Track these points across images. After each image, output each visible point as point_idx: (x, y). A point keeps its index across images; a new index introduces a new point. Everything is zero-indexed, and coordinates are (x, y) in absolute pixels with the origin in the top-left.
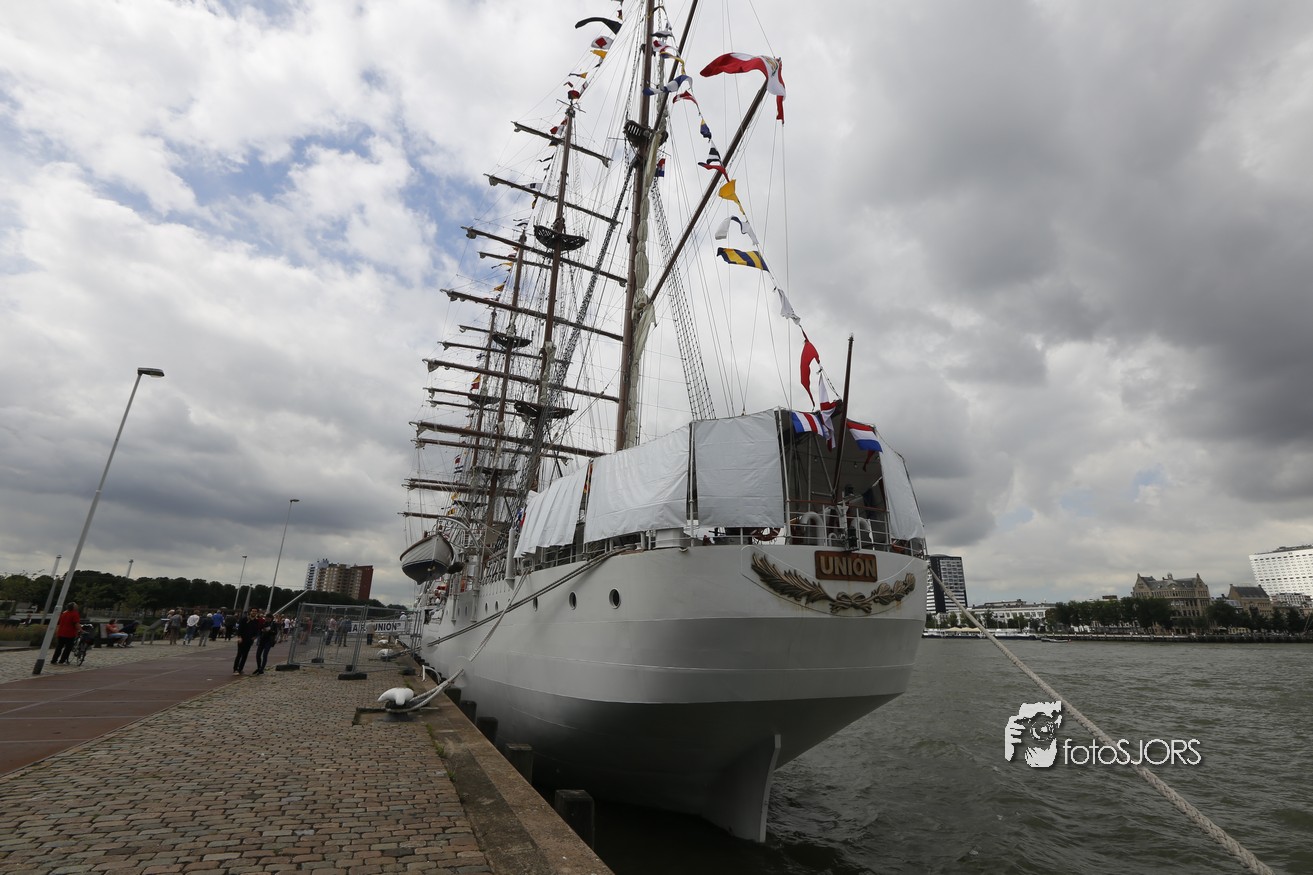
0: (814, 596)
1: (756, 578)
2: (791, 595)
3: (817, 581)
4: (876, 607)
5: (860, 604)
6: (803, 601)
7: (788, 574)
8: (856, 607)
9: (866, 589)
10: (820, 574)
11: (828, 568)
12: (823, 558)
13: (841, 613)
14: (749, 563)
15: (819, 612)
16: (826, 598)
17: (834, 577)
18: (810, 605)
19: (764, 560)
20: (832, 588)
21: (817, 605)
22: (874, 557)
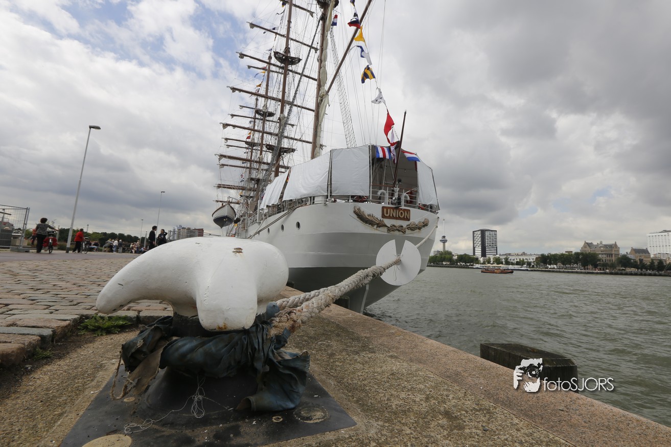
0: (380, 225)
1: (355, 216)
2: (370, 224)
3: (382, 219)
4: (408, 231)
5: (400, 229)
6: (375, 226)
7: (369, 215)
8: (399, 231)
9: (404, 224)
10: (383, 216)
11: (387, 213)
12: (385, 210)
13: (392, 232)
14: (353, 210)
15: (382, 231)
16: (386, 226)
17: (390, 217)
18: (378, 228)
19: (359, 209)
20: (389, 222)
21: (381, 229)
22: (409, 210)
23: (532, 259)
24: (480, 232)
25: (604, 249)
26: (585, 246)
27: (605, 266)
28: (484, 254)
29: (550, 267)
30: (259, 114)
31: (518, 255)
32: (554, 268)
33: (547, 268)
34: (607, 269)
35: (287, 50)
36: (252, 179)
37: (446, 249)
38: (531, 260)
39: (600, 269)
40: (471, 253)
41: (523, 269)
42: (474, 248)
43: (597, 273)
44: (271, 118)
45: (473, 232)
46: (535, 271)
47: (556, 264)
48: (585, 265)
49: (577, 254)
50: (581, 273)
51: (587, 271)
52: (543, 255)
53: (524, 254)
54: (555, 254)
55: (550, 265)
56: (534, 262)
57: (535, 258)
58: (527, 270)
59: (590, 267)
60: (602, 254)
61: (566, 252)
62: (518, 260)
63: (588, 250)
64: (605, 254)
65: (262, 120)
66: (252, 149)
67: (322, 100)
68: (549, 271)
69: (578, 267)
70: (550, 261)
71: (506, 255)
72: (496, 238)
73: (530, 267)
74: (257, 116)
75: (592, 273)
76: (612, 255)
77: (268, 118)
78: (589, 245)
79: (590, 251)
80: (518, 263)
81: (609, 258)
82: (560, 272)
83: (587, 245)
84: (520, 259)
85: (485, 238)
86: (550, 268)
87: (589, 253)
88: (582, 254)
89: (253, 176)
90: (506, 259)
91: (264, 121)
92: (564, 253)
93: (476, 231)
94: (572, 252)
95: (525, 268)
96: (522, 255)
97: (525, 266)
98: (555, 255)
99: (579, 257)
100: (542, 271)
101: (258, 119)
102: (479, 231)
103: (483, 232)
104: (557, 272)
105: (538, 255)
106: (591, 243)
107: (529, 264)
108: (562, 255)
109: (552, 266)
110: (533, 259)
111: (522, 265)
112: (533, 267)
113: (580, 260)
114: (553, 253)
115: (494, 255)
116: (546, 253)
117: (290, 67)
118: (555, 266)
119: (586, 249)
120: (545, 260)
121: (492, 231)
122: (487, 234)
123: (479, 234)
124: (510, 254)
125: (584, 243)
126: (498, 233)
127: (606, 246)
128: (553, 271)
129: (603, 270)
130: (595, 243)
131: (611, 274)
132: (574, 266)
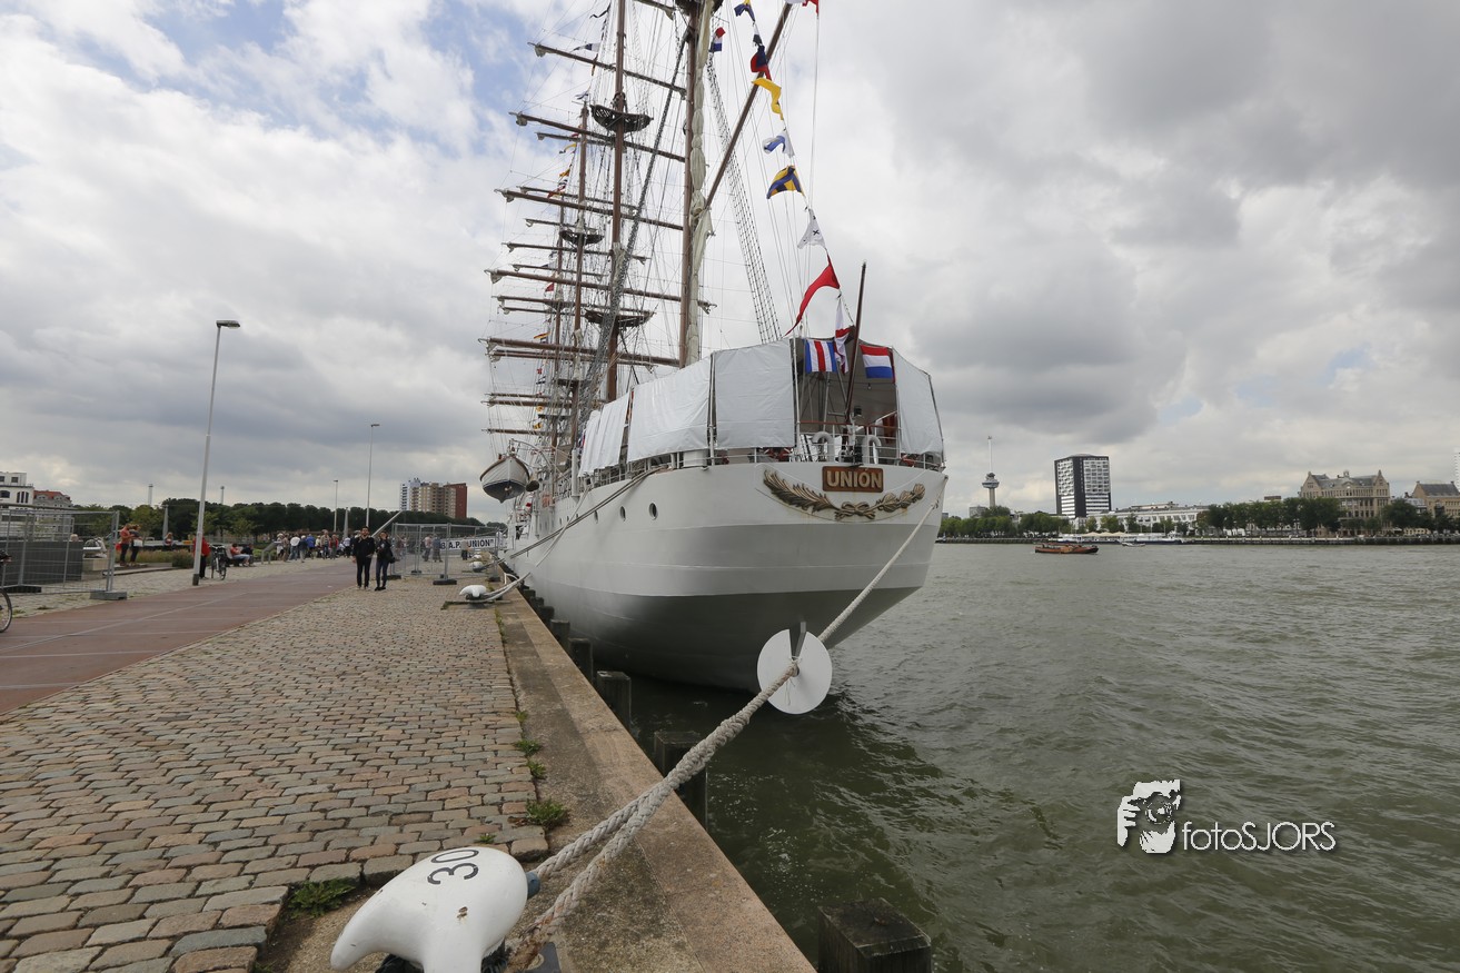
0: (820, 506)
1: (768, 491)
2: (799, 505)
3: (823, 493)
4: (879, 515)
5: (864, 511)
6: (810, 509)
7: (796, 487)
8: (860, 515)
9: (871, 499)
10: (826, 487)
11: (834, 481)
12: (829, 473)
13: (845, 519)
14: (762, 481)
15: (825, 518)
16: (832, 507)
17: (839, 489)
18: (816, 513)
19: (774, 476)
20: (837, 499)
21: (822, 513)
22: (881, 470)
23: (1189, 517)
24: (1070, 461)
25: (1354, 488)
26: (1308, 484)
27: (1355, 525)
28: (1081, 510)
29: (1229, 533)
30: (570, 239)
31: (1157, 509)
32: (1239, 536)
33: (1224, 536)
34: (1359, 533)
35: (620, 98)
36: (561, 383)
37: (997, 504)
38: (1188, 520)
39: (1345, 534)
40: (1051, 510)
41: (1169, 539)
42: (1059, 498)
43: (1338, 544)
44: (593, 247)
45: (1056, 462)
46: (1196, 543)
47: (1244, 527)
48: (1309, 526)
49: (1291, 502)
50: (1301, 543)
51: (1313, 539)
52: (1213, 508)
53: (1171, 506)
54: (1241, 505)
55: (1231, 529)
56: (1194, 523)
57: (1196, 515)
58: (1179, 543)
59: (1321, 529)
60: (1350, 500)
61: (1266, 498)
62: (1158, 521)
63: (1317, 492)
64: (1356, 499)
65: (575, 251)
66: (559, 314)
67: (697, 221)
68: (1228, 543)
69: (1294, 532)
70: (1230, 519)
71: (1130, 510)
72: (1108, 474)
73: (1184, 536)
74: (565, 244)
75: (1327, 543)
76: (1372, 500)
77: (586, 247)
78: (1319, 480)
79: (1320, 495)
80: (1157, 528)
81: (1364, 508)
82: (1252, 543)
83: (1313, 481)
84: (1162, 518)
85: (1082, 475)
86: (1233, 536)
87: (1319, 499)
88: (1302, 501)
89: (564, 376)
90: (1131, 520)
91: (580, 253)
92: (1262, 500)
93: (1062, 460)
94: (1280, 497)
95: (1174, 539)
96: (1166, 509)
97: (1174, 533)
98: (1241, 508)
99: (1295, 510)
100: (1212, 543)
101: (566, 249)
102: (1068, 459)
103: (1078, 462)
104: (1246, 543)
105: (1203, 507)
106: (1324, 477)
107: (1182, 528)
108: (1258, 505)
109: (1234, 530)
110: (1191, 517)
111: (1168, 532)
112: (1192, 533)
113: (1297, 515)
114: (1236, 501)
115: (1104, 511)
116: (1220, 503)
117: (628, 138)
118: (1242, 531)
119: (1312, 490)
120: (1219, 520)
121: (1098, 458)
122: (1087, 465)
123: (1068, 465)
124: (1139, 509)
125: (1305, 477)
126: (1111, 462)
127: (1357, 481)
128: (1237, 543)
129: (1352, 534)
130: (1332, 476)
131: (1370, 543)
132: (1286, 528)
